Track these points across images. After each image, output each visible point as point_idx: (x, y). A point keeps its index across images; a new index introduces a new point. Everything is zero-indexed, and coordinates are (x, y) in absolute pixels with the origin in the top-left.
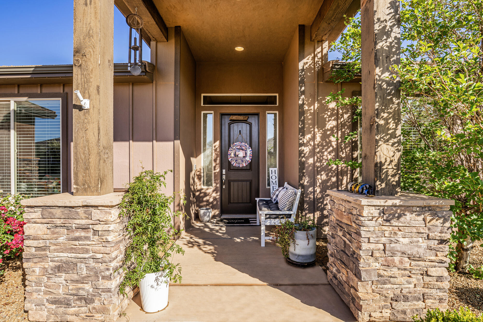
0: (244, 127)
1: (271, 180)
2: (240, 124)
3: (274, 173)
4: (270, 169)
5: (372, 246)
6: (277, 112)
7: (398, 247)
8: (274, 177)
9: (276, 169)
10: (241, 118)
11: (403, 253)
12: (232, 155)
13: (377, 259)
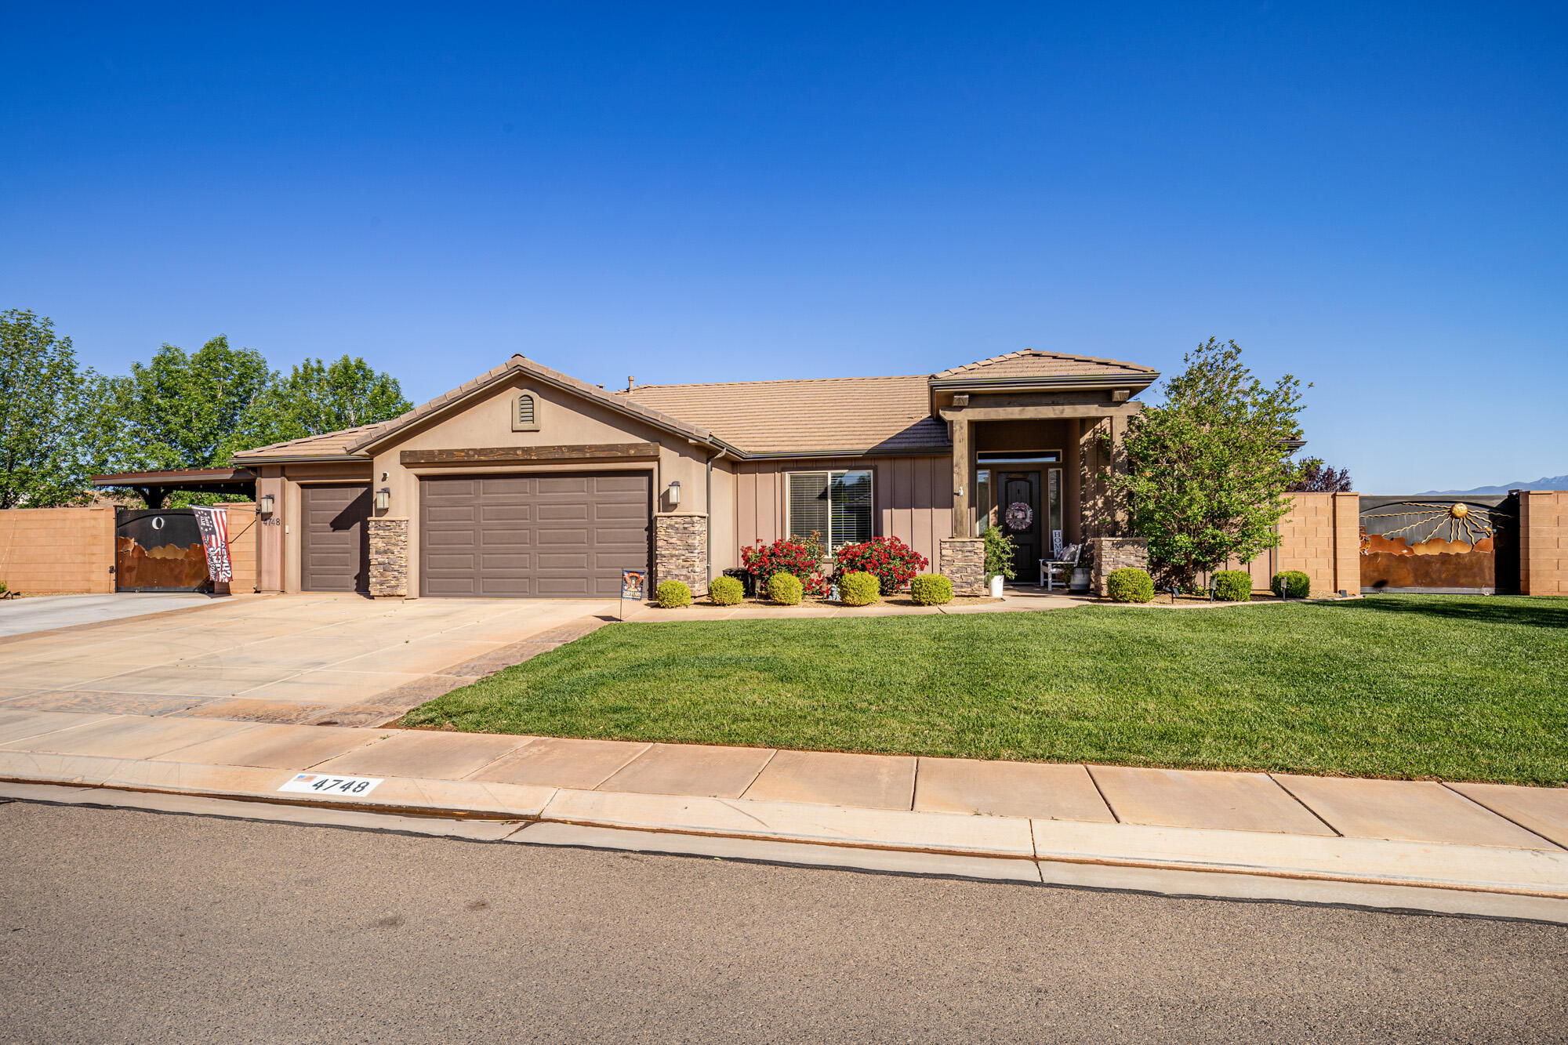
0: (1023, 485)
1: (1055, 543)
2: (1019, 482)
3: (1057, 536)
4: (1054, 531)
5: (1107, 560)
6: (1061, 470)
7: (1120, 560)
8: (1058, 540)
9: (1060, 531)
10: (1020, 476)
11: (1123, 563)
12: (1011, 517)
13: (1110, 566)
